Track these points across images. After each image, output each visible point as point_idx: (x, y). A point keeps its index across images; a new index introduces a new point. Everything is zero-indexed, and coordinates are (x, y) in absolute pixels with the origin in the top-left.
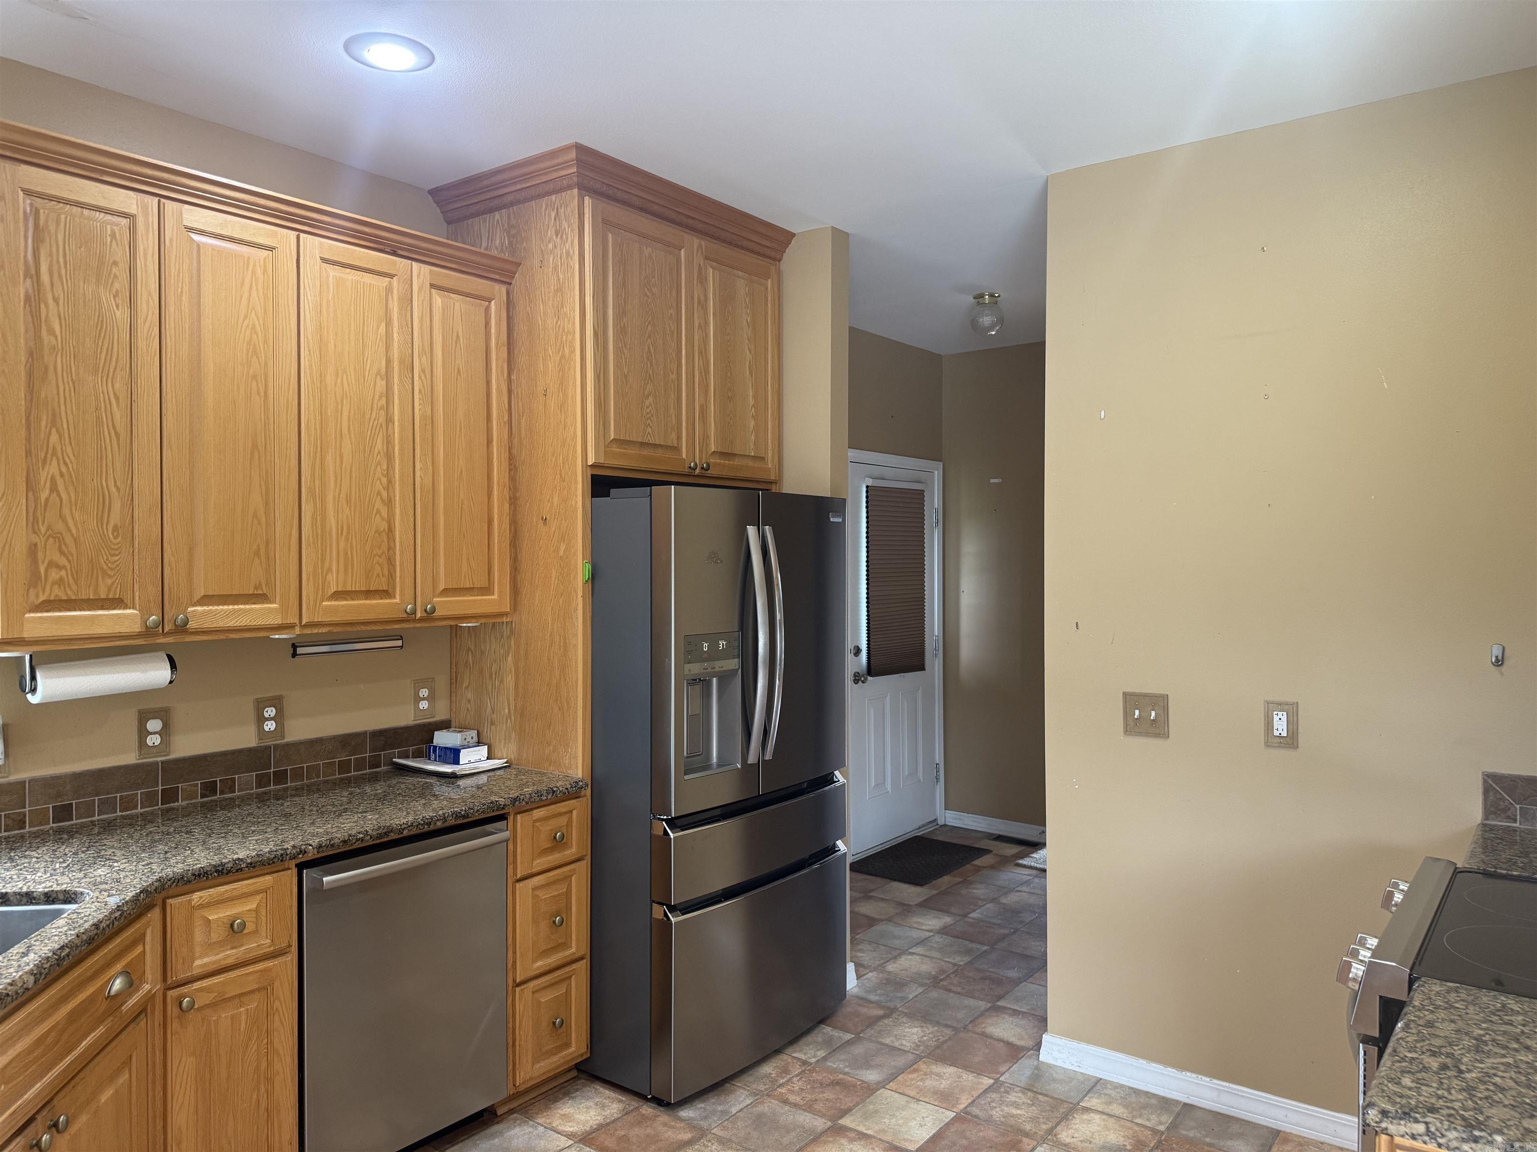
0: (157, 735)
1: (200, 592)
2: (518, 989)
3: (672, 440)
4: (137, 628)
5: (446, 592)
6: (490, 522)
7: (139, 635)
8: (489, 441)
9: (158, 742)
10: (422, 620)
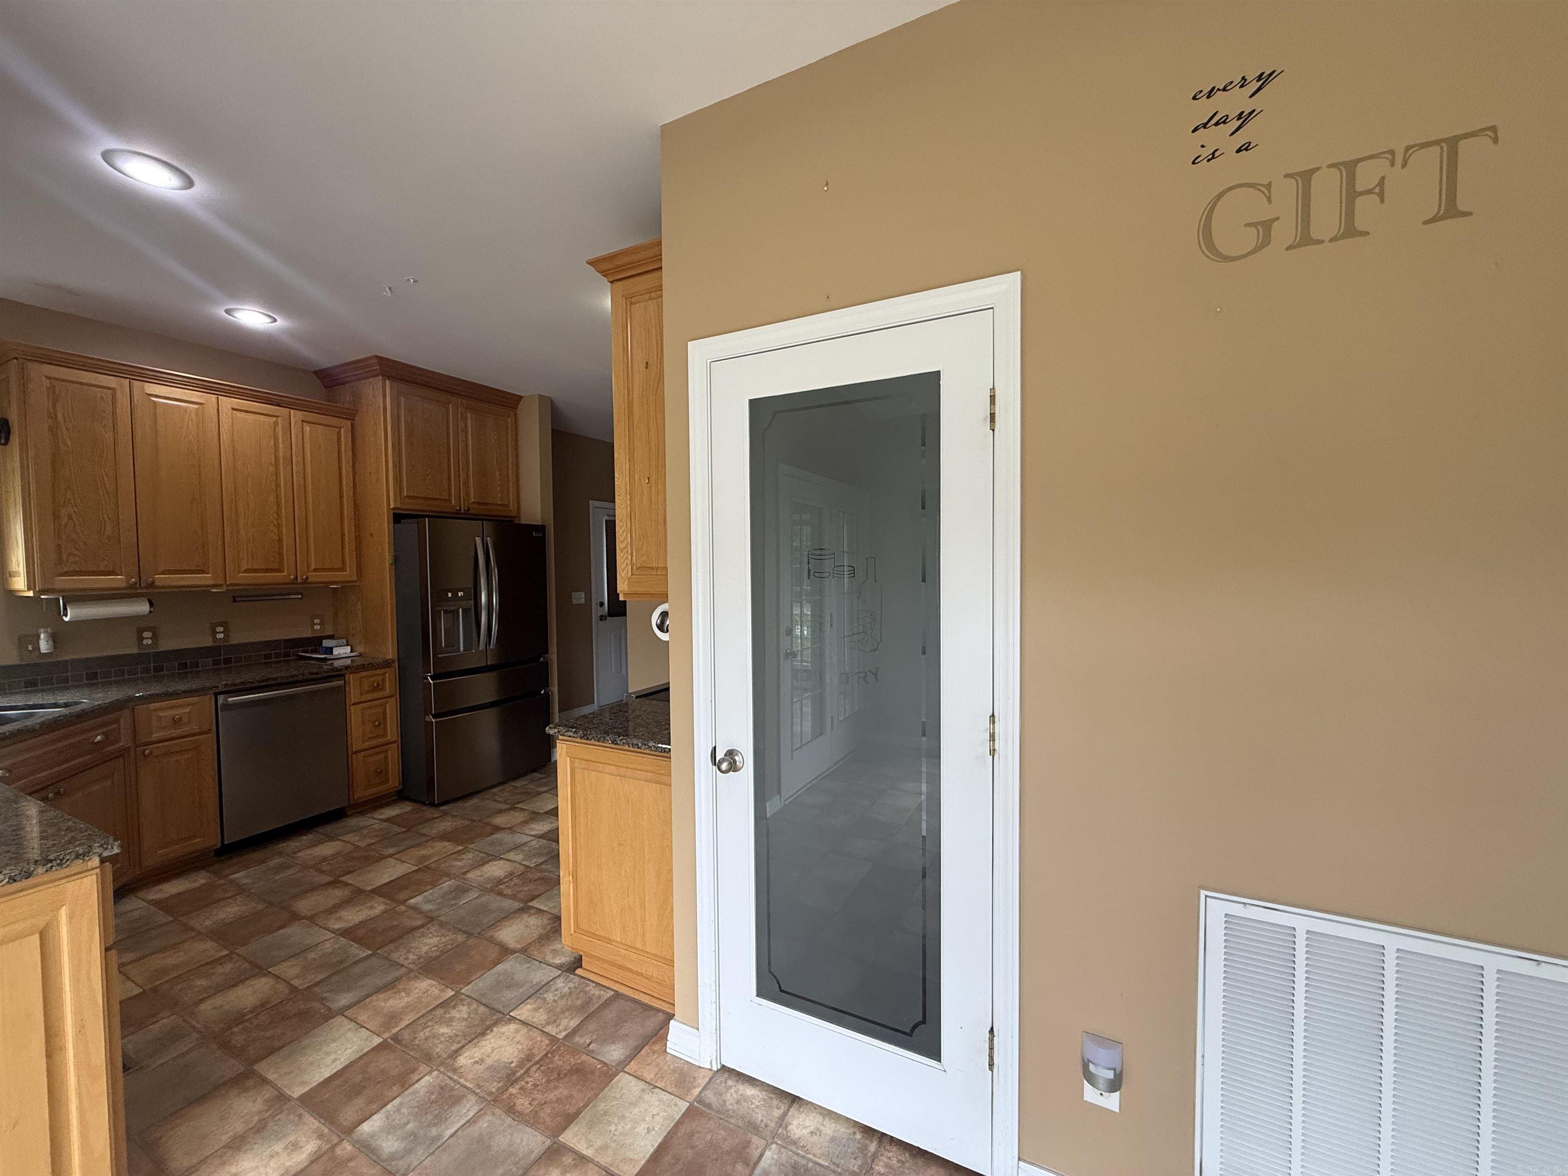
0: (149, 639)
1: (162, 569)
2: (354, 755)
3: (445, 496)
4: (124, 585)
5: (315, 570)
6: (343, 536)
7: (126, 588)
8: (341, 497)
9: (150, 643)
10: (301, 583)
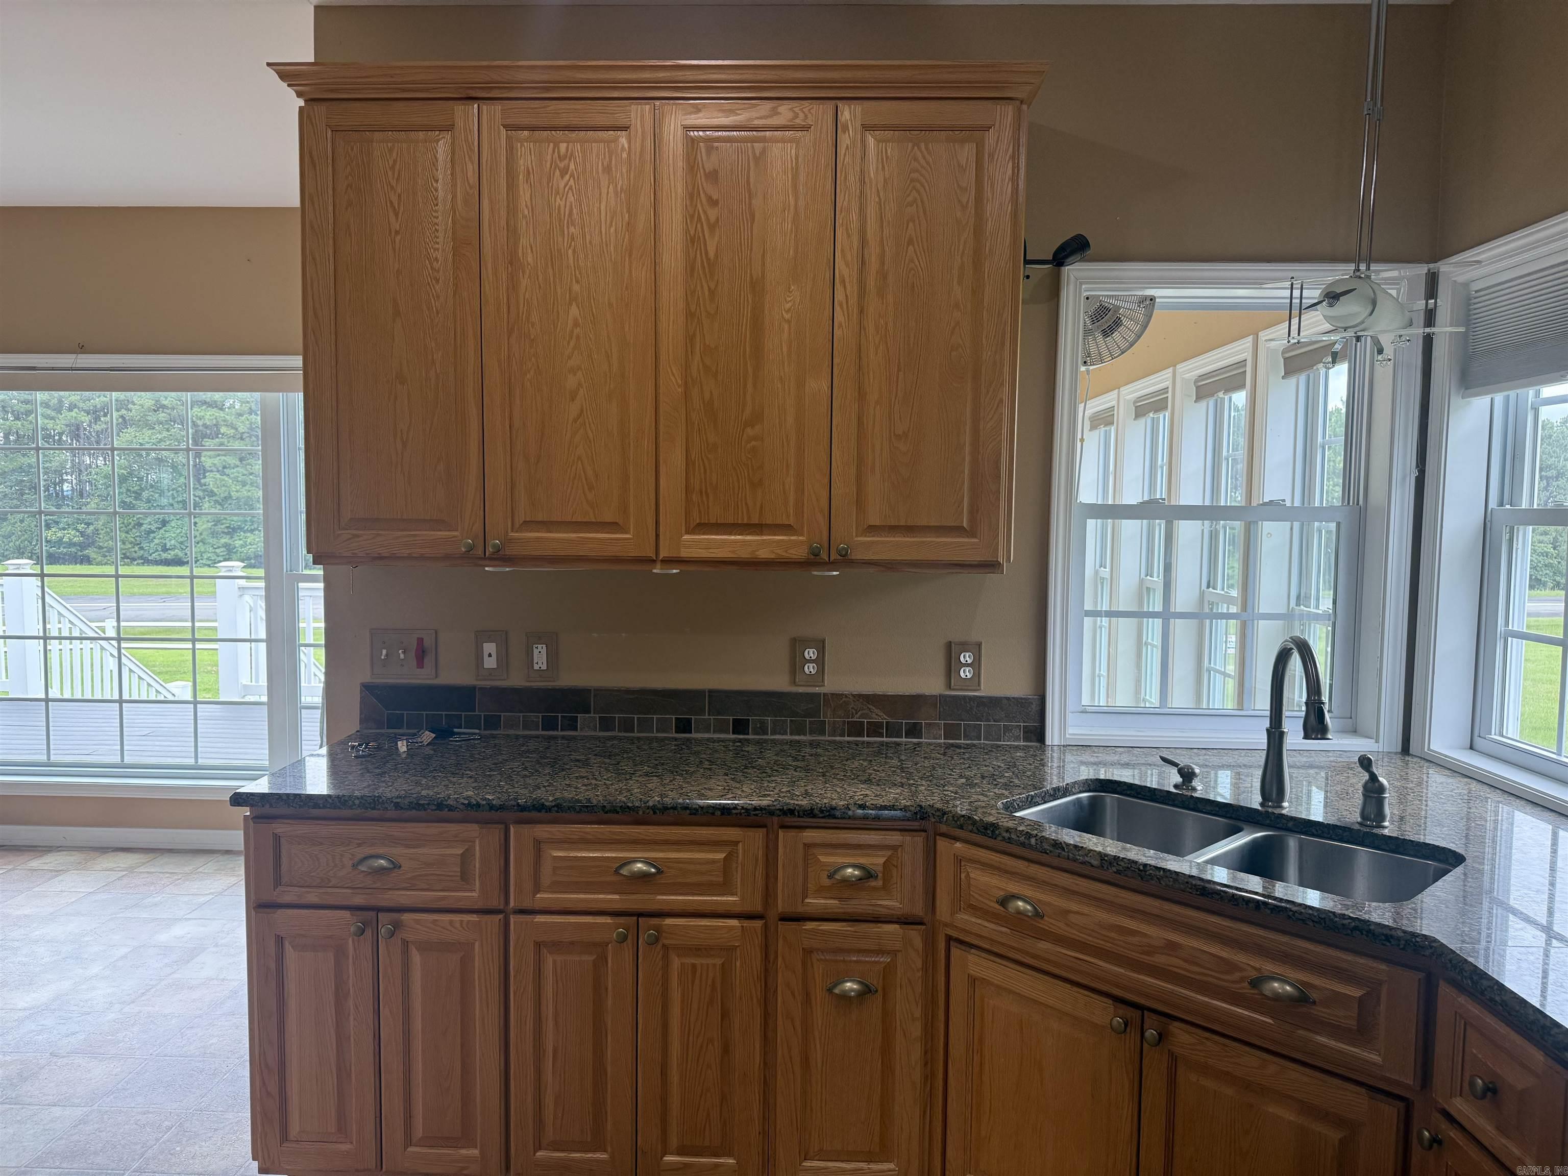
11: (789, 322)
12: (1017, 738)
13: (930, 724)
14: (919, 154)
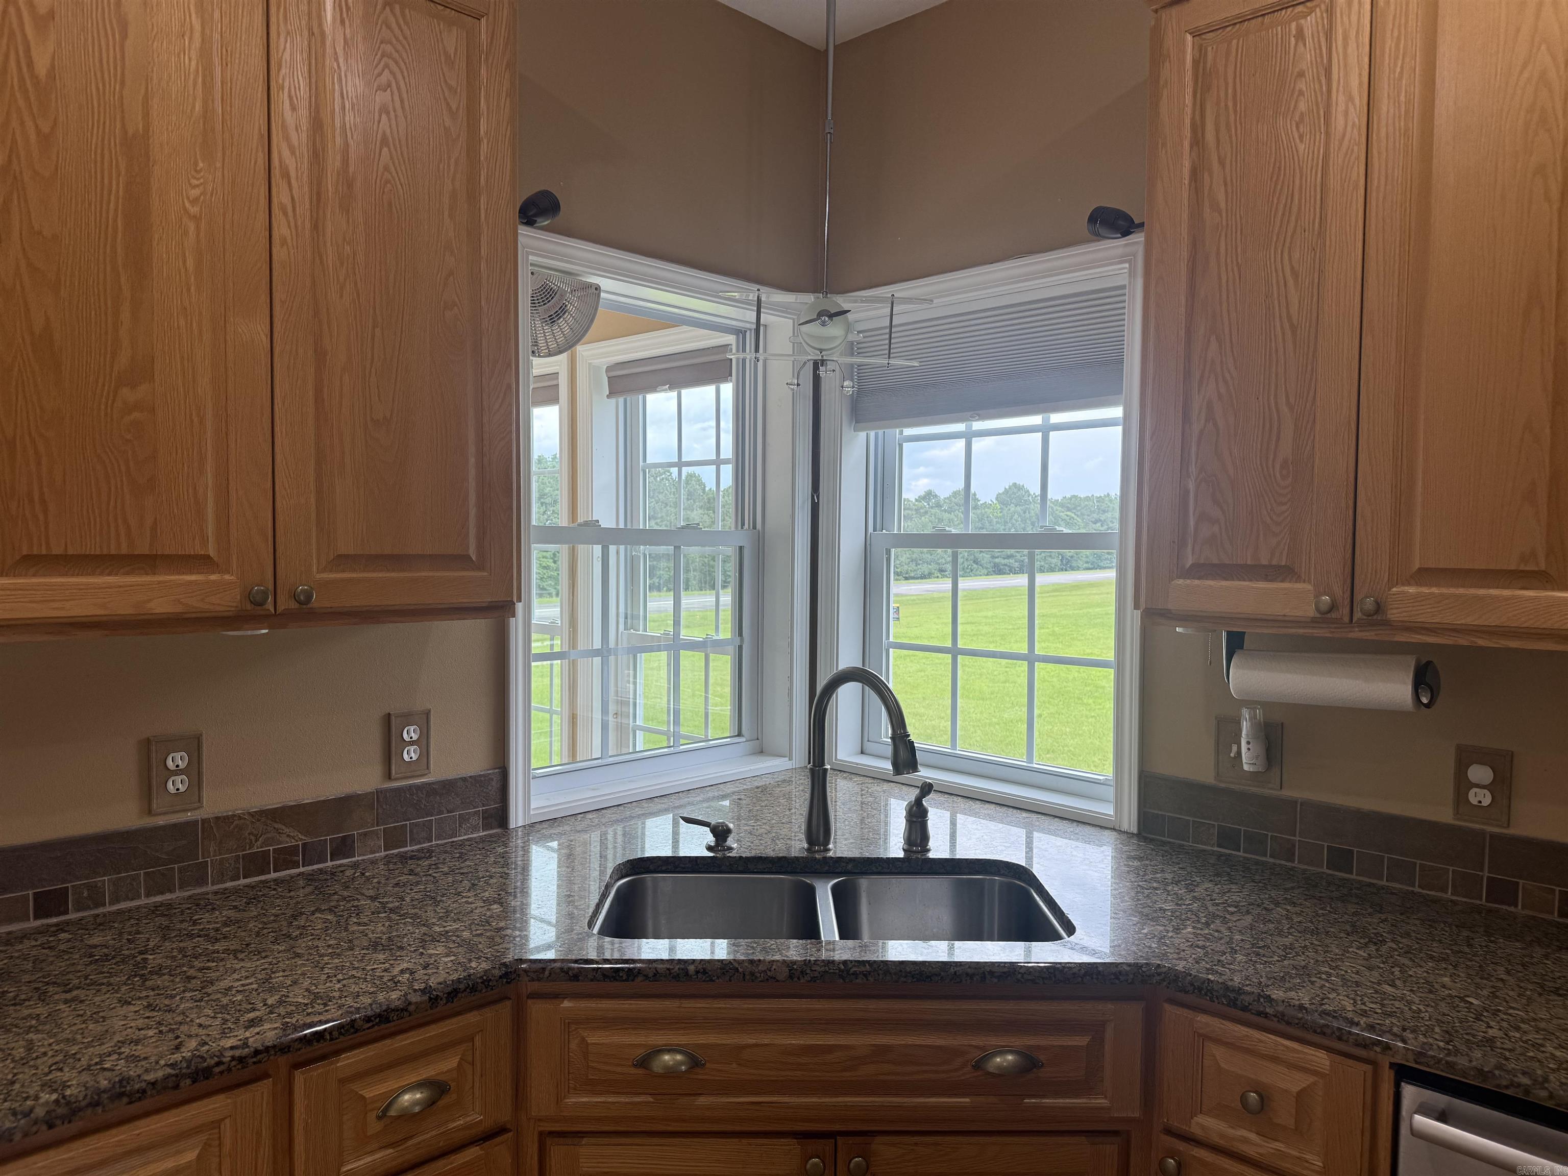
0: (1486, 791)
1: (1414, 564)
9: (1487, 801)
11: (196, 219)
12: (475, 829)
13: (365, 834)
14: (392, 20)
